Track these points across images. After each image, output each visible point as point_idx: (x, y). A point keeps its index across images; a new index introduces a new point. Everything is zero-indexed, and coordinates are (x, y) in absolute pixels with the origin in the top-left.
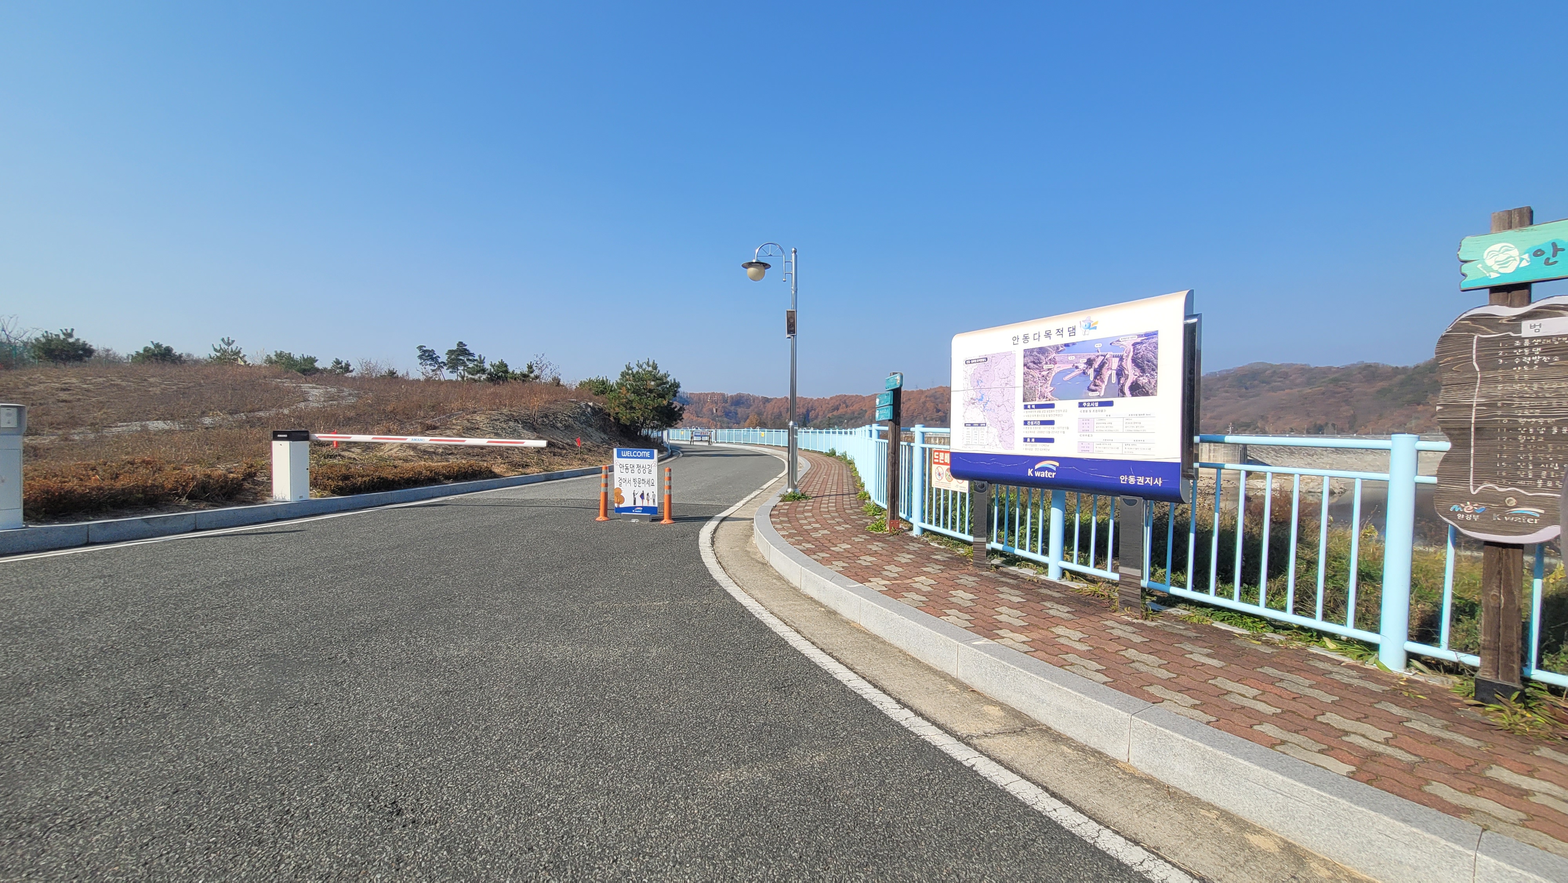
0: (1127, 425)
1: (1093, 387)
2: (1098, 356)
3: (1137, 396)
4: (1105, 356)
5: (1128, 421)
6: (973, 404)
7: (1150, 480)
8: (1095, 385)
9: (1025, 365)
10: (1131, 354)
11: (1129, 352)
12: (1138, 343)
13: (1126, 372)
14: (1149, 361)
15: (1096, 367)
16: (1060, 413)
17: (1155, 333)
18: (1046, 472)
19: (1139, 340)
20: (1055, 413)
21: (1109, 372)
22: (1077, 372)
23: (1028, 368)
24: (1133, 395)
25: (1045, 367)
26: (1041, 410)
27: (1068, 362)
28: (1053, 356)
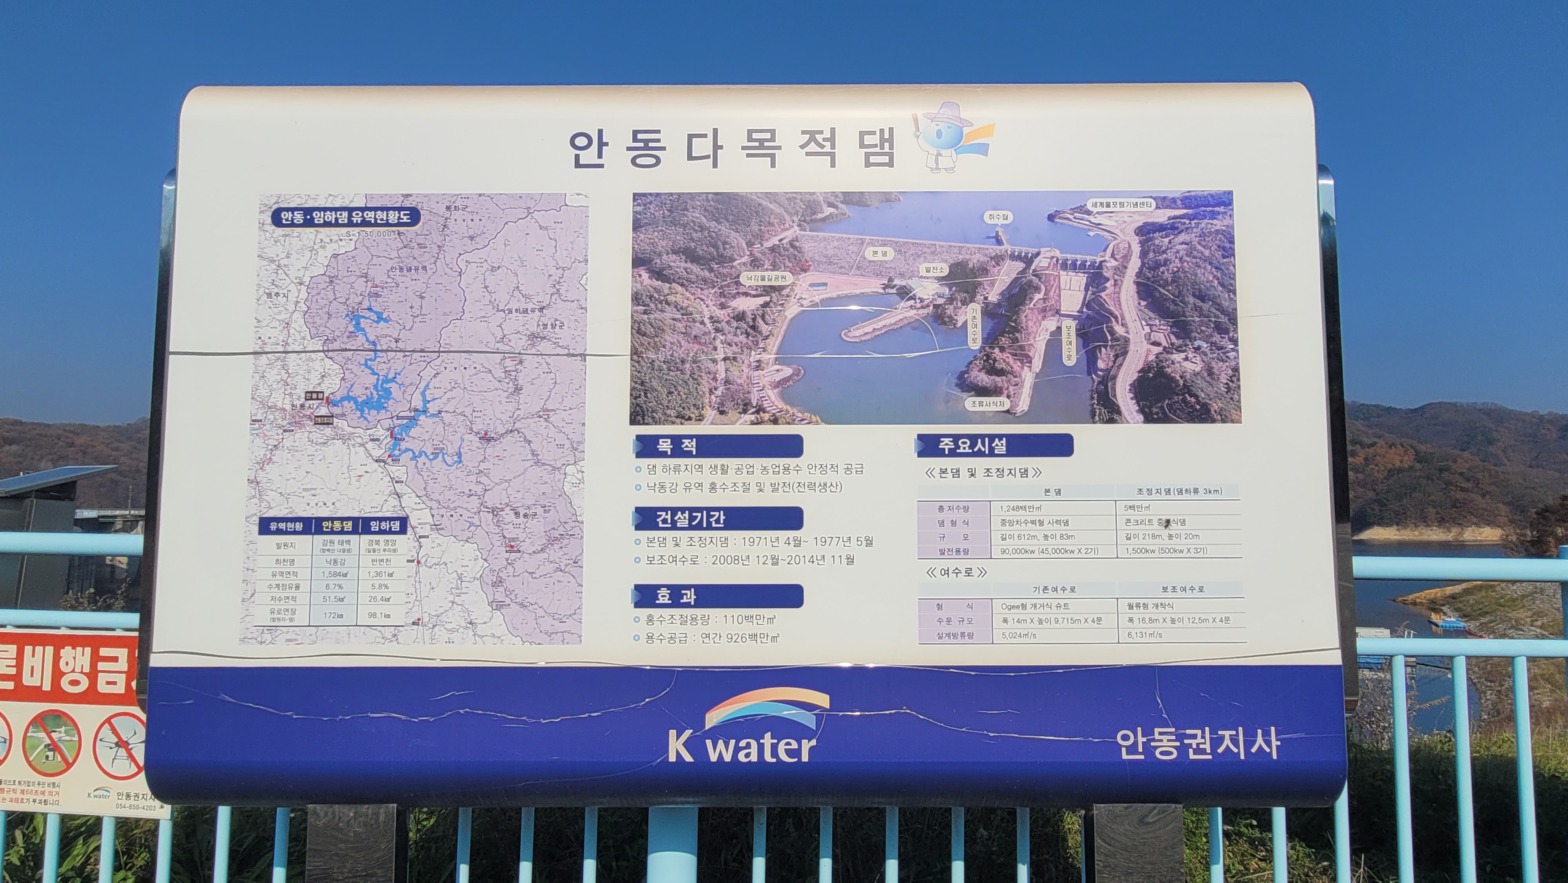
0: (1132, 529)
1: (983, 379)
2: (998, 259)
3: (1165, 419)
4: (1028, 261)
5: (1134, 515)
6: (325, 421)
7: (1234, 740)
8: (993, 371)
9: (638, 262)
10: (1135, 264)
11: (1127, 258)
12: (1160, 228)
13: (1119, 330)
14: (1202, 298)
15: (993, 298)
16: (830, 477)
17: (1224, 201)
18: (768, 740)
19: (1162, 216)
20: (804, 477)
21: (1051, 324)
22: (904, 312)
23: (659, 274)
24: (1149, 419)
25: (749, 279)
26: (732, 463)
27: (862, 268)
28: (789, 235)
